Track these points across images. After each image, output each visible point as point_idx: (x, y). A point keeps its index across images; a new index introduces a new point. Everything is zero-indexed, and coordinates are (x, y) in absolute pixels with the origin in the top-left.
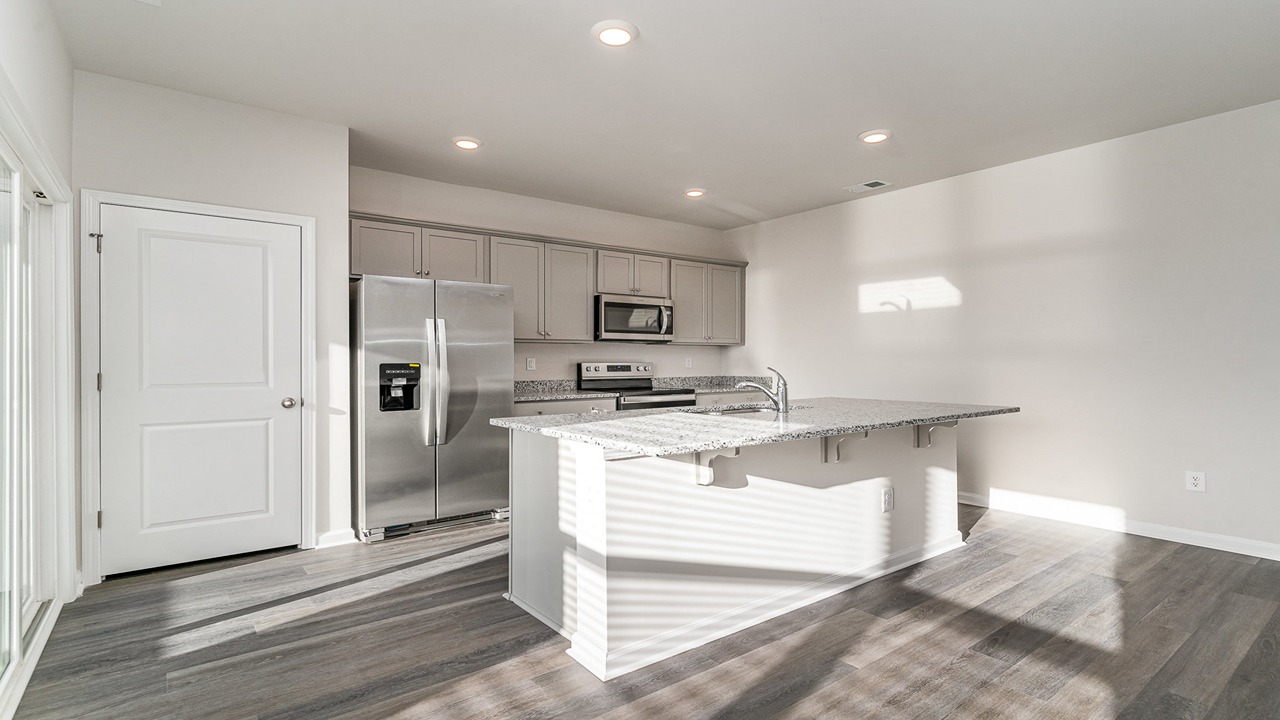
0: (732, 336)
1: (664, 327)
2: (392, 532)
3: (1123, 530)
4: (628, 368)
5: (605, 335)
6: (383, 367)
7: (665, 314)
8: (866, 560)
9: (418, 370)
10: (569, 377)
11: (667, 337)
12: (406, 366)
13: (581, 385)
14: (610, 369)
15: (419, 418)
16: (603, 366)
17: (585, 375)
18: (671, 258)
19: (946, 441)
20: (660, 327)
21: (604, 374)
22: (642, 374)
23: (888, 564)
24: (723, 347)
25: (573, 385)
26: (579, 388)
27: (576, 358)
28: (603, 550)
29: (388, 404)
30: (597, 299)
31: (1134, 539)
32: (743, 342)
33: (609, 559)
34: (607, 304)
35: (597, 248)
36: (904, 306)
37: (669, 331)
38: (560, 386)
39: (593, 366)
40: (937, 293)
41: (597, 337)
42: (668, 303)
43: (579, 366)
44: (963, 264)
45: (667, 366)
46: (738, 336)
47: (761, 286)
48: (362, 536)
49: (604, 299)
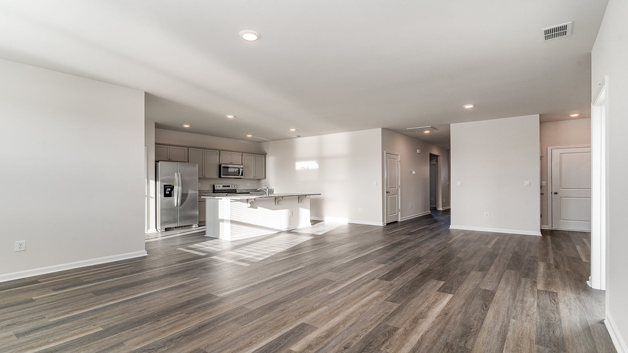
0: (261, 177)
1: (240, 174)
2: (167, 229)
3: (348, 222)
4: (229, 186)
5: (222, 176)
6: (165, 186)
7: (241, 170)
8: (284, 227)
9: (173, 186)
10: (210, 189)
11: (241, 177)
12: (170, 185)
13: (214, 191)
14: (223, 186)
15: (173, 199)
16: (221, 186)
17: (216, 188)
18: (242, 153)
19: (307, 202)
20: (239, 173)
21: (221, 188)
22: (234, 188)
23: (288, 228)
24: (259, 180)
25: (212, 191)
26: (214, 192)
27: (213, 183)
28: (230, 219)
29: (166, 195)
30: (220, 166)
31: (350, 224)
32: (265, 178)
33: (231, 220)
34: (223, 167)
35: (220, 151)
36: (306, 168)
37: (242, 175)
38: (208, 191)
39: (218, 185)
40: (313, 165)
41: (220, 177)
42: (242, 166)
43: (214, 186)
44: (320, 159)
45: (241, 185)
46: (264, 176)
47: (271, 161)
48: (158, 230)
49: (222, 165)
